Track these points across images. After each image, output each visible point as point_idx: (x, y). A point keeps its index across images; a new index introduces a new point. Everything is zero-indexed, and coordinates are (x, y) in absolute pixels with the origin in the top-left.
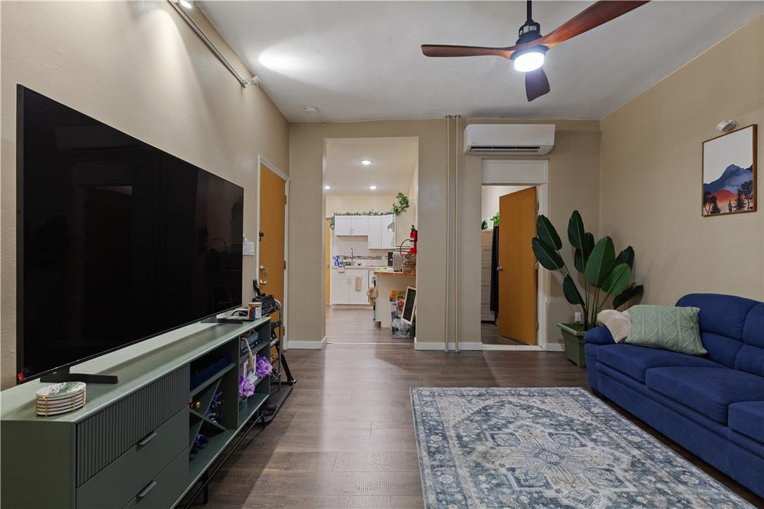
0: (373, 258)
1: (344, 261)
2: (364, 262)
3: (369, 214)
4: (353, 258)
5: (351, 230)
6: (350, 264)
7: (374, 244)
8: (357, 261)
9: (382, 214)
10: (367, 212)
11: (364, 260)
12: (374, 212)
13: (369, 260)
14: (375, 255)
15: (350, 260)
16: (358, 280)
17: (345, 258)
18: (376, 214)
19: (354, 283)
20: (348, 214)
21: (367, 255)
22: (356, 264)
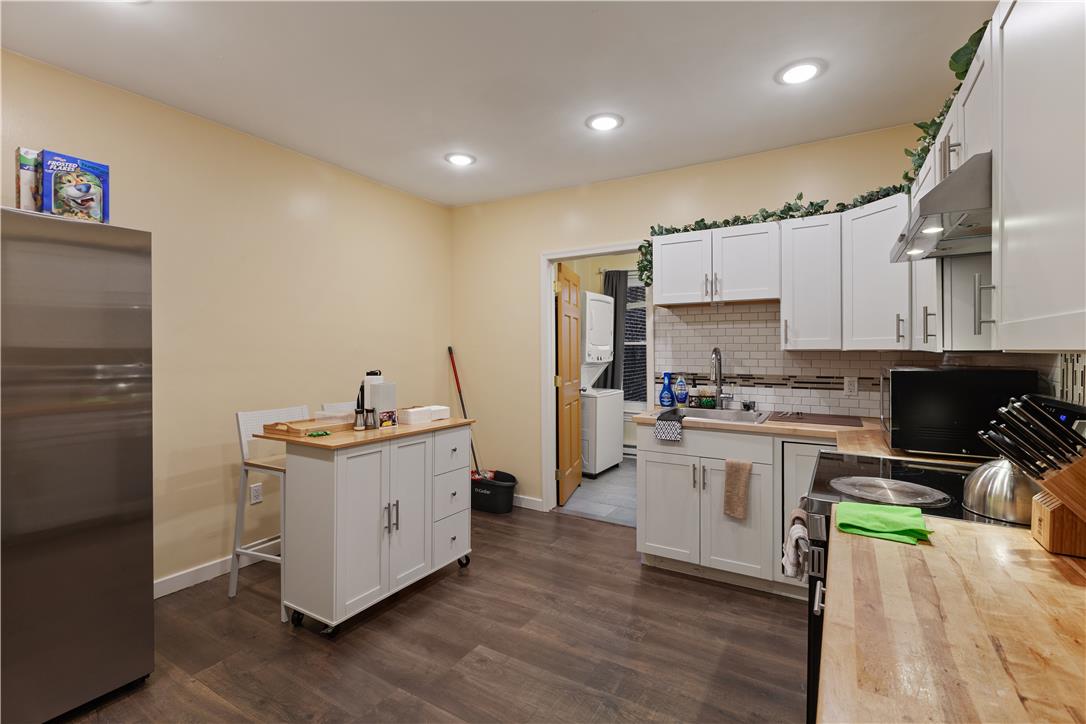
0: (800, 384)
1: (692, 391)
2: (766, 399)
3: (787, 212)
4: (722, 380)
5: (712, 283)
6: (710, 404)
7: (805, 329)
8: (741, 394)
9: (842, 208)
10: (777, 206)
11: (762, 390)
12: (805, 203)
13: (786, 391)
14: (811, 373)
15: (710, 390)
16: (737, 477)
17: (695, 379)
18: (816, 209)
19: (717, 483)
20: (701, 225)
21: (777, 371)
22: (736, 405)
